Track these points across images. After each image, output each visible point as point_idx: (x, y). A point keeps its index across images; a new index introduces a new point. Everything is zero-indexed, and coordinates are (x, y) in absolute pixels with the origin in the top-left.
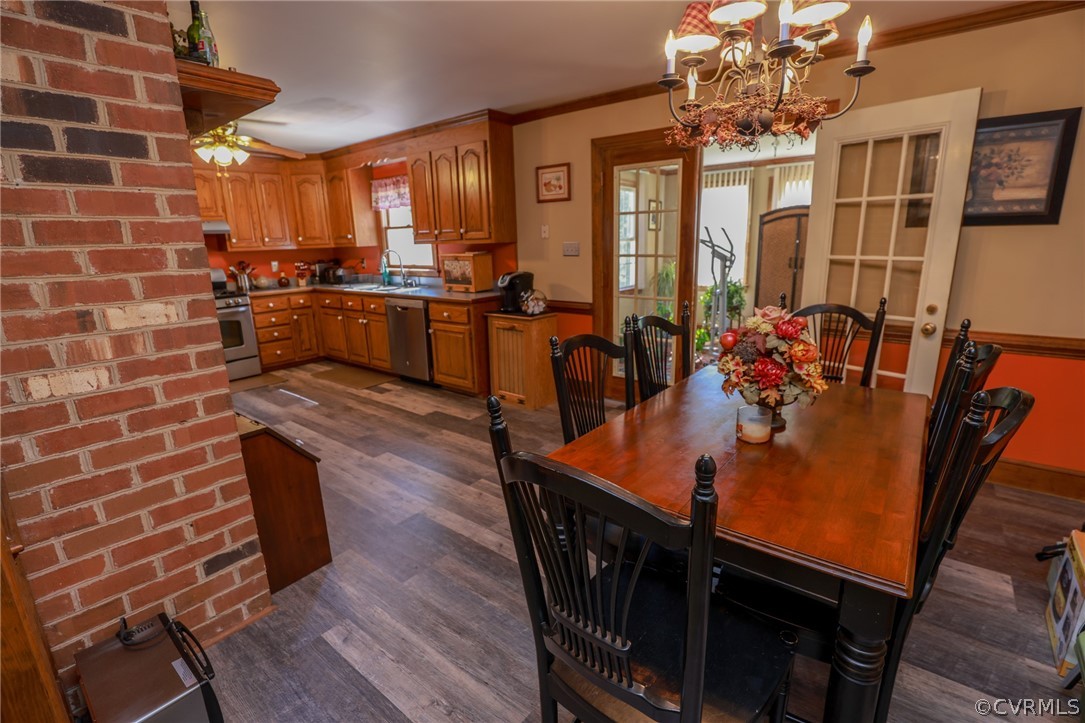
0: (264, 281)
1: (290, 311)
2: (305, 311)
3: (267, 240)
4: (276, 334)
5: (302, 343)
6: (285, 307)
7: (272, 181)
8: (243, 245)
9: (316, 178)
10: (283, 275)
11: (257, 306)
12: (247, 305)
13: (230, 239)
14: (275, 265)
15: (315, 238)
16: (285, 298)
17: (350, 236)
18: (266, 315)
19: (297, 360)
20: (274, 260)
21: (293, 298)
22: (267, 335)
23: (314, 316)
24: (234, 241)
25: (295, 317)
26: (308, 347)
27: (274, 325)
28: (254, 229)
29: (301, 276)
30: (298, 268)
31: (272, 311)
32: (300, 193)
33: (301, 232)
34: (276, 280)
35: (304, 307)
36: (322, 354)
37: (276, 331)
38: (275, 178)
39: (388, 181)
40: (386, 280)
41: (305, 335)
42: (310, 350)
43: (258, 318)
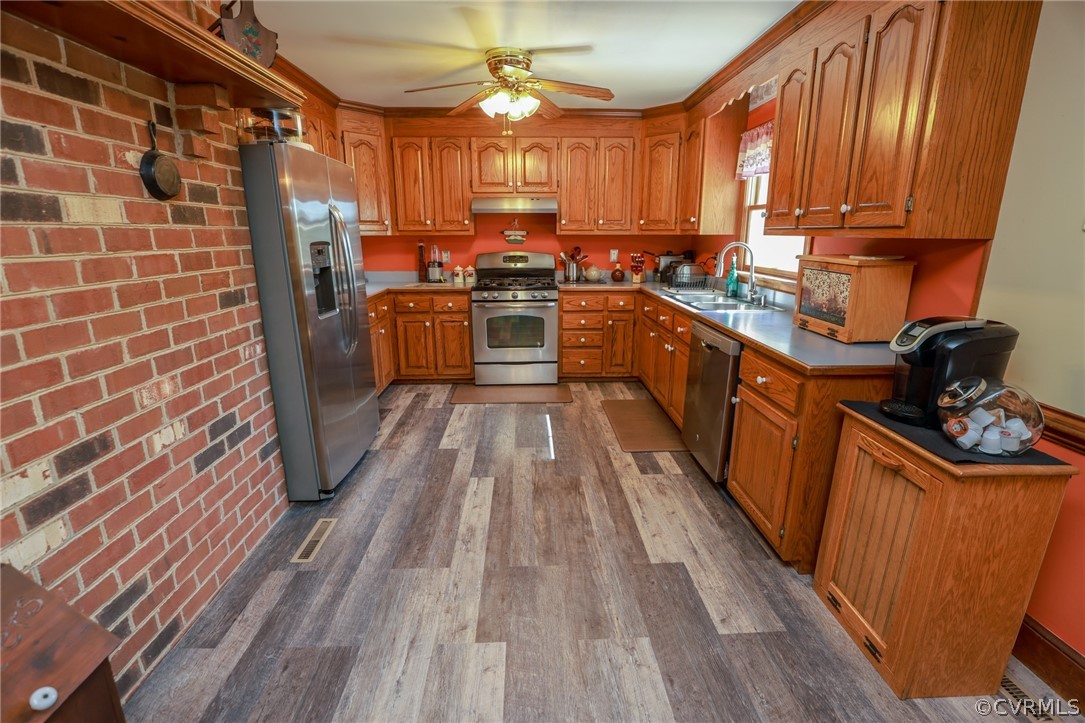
0: (593, 273)
1: (606, 313)
2: (625, 316)
3: (601, 222)
4: (583, 340)
5: (614, 355)
6: (600, 307)
7: (621, 147)
8: (573, 227)
9: (674, 138)
10: (618, 266)
11: (568, 303)
12: (556, 300)
13: (560, 221)
14: (614, 255)
15: (660, 221)
16: (601, 298)
17: (693, 219)
18: (575, 315)
19: (604, 375)
20: (614, 248)
21: (611, 297)
22: (573, 340)
23: (635, 325)
24: (563, 222)
25: (610, 322)
26: (620, 362)
27: (583, 328)
28: (590, 208)
29: (636, 270)
30: (633, 258)
31: (584, 311)
32: (651, 161)
33: (644, 214)
34: (610, 272)
35: (623, 311)
36: (635, 374)
37: (584, 336)
38: (626, 142)
39: (761, 130)
40: (731, 288)
41: (619, 347)
42: (622, 365)
43: (566, 317)
